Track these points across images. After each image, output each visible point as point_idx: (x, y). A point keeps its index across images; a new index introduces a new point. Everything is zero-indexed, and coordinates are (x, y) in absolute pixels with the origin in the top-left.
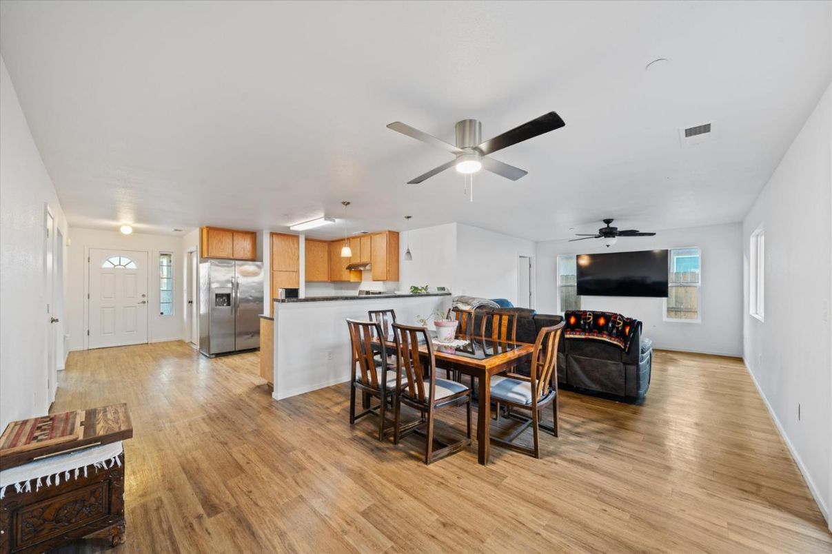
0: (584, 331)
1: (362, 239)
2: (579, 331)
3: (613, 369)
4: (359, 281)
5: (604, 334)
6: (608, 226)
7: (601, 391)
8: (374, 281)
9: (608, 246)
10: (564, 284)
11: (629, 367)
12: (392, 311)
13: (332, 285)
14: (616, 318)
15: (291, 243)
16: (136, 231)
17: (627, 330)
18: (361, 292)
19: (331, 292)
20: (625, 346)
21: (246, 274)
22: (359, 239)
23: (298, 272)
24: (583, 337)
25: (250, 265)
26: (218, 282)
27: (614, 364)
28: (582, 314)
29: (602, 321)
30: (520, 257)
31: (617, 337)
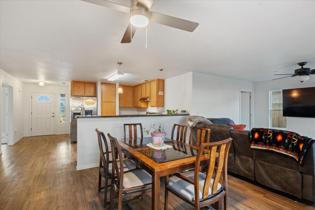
0: (265, 144)
1: (146, 84)
2: (261, 144)
3: (291, 175)
4: (146, 107)
5: (281, 148)
6: (302, 67)
7: (281, 190)
8: (151, 107)
9: (302, 82)
10: (273, 109)
11: (305, 176)
12: (140, 124)
13: (136, 109)
14: (292, 136)
15: (111, 87)
16: (46, 84)
17: (301, 147)
18: (147, 113)
19: (136, 113)
20: (299, 160)
21: (88, 104)
22: (145, 84)
23: (115, 102)
24: (264, 148)
25: (90, 99)
26: (74, 107)
27: (292, 171)
28: (264, 132)
29: (279, 138)
30: (242, 92)
31: (292, 151)
